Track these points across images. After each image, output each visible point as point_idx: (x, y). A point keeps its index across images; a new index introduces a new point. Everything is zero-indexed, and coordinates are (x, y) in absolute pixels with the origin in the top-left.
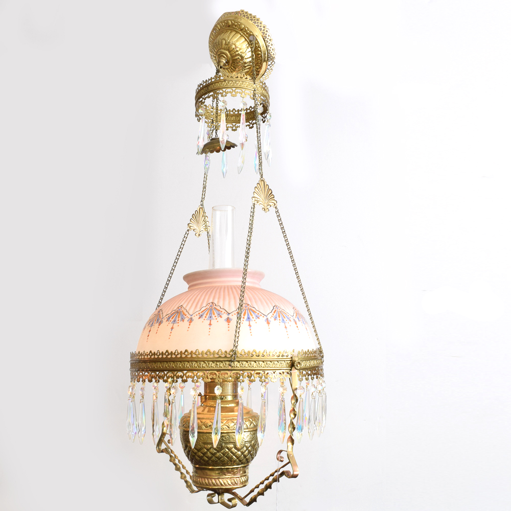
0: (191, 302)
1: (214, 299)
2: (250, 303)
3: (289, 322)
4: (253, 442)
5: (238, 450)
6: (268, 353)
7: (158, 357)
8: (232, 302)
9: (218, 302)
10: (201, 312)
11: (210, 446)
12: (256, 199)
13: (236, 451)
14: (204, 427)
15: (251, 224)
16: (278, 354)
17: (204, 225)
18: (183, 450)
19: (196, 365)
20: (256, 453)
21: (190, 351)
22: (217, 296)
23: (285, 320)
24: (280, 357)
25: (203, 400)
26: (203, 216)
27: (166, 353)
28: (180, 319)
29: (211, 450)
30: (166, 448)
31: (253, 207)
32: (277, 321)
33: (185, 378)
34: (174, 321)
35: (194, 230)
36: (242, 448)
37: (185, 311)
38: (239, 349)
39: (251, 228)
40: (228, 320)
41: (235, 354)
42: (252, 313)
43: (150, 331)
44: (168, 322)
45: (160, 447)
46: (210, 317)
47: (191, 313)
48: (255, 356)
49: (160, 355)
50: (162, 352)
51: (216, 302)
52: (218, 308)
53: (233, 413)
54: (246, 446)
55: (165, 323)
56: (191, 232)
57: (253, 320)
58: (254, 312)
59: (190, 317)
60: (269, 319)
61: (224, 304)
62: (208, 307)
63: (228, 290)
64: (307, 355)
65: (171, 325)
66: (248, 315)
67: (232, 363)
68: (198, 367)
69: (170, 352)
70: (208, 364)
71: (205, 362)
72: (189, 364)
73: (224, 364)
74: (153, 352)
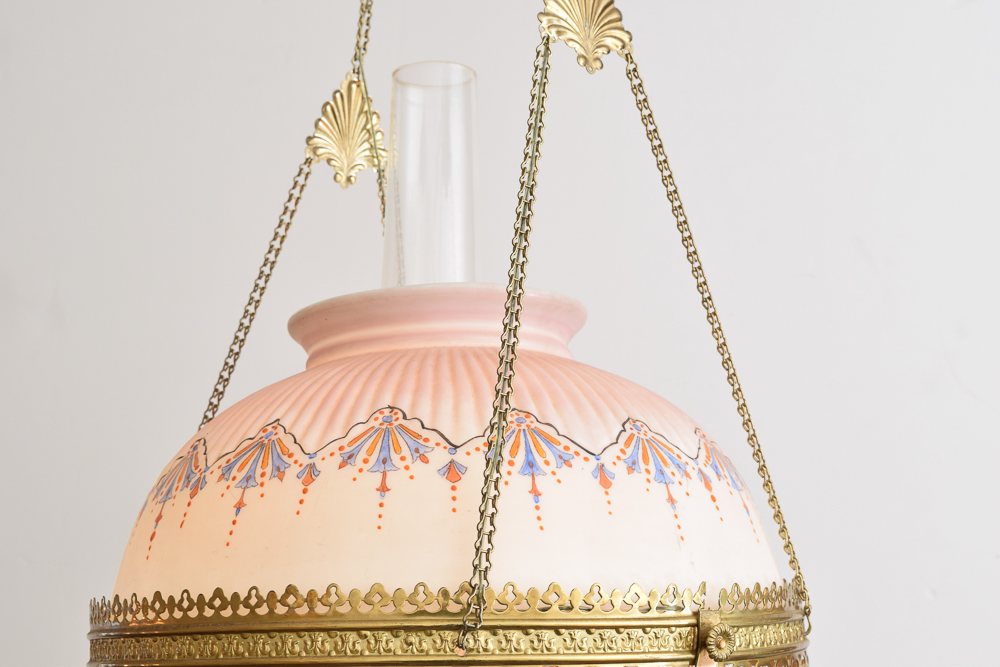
0: (313, 408)
1: (398, 392)
2: (533, 410)
3: (684, 480)
6: (606, 598)
7: (185, 616)
8: (468, 405)
9: (414, 405)
10: (351, 443)
12: (556, 23)
15: (537, 112)
16: (644, 601)
17: (366, 145)
19: (328, 647)
21: (304, 592)
22: (411, 384)
23: (667, 471)
24: (654, 613)
26: (361, 112)
27: (213, 599)
28: (269, 470)
31: (542, 49)
32: (639, 477)
34: (248, 478)
35: (329, 161)
37: (288, 441)
38: (496, 582)
39: (535, 128)
40: (453, 472)
41: (480, 599)
42: (543, 445)
43: (159, 518)
44: (224, 483)
46: (384, 462)
47: (310, 448)
48: (555, 608)
49: (190, 608)
50: (201, 597)
51: (405, 404)
52: (415, 426)
55: (213, 486)
56: (318, 168)
57: (548, 469)
58: (549, 440)
59: (305, 460)
60: (609, 467)
61: (435, 413)
62: (376, 424)
63: (452, 362)
64: (752, 606)
65: (235, 495)
66: (528, 451)
67: (469, 636)
68: (337, 652)
69: (228, 596)
70: (373, 642)
71: (364, 632)
72: (299, 641)
73: (438, 641)
74: (165, 598)
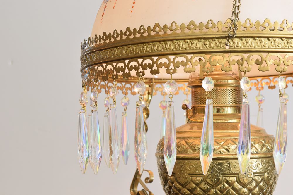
4: (266, 175)
5: (244, 186)
6: (289, 25)
7: (115, 40)
11: (200, 179)
13: (241, 187)
14: (190, 150)
18: (161, 187)
19: (172, 47)
20: (271, 191)
21: (162, 26)
25: (191, 114)
27: (126, 32)
29: (203, 185)
30: (143, 190)
33: (155, 67)
36: (250, 183)
38: (242, 18)
41: (235, 26)
43: (106, 7)
45: (135, 189)
48: (267, 29)
49: (117, 37)
50: (121, 31)
53: (235, 131)
54: (255, 180)
67: (230, 40)
68: (176, 49)
69: (132, 30)
70: (190, 44)
71: (187, 40)
72: (161, 45)
73: (218, 43)
74: (107, 34)
